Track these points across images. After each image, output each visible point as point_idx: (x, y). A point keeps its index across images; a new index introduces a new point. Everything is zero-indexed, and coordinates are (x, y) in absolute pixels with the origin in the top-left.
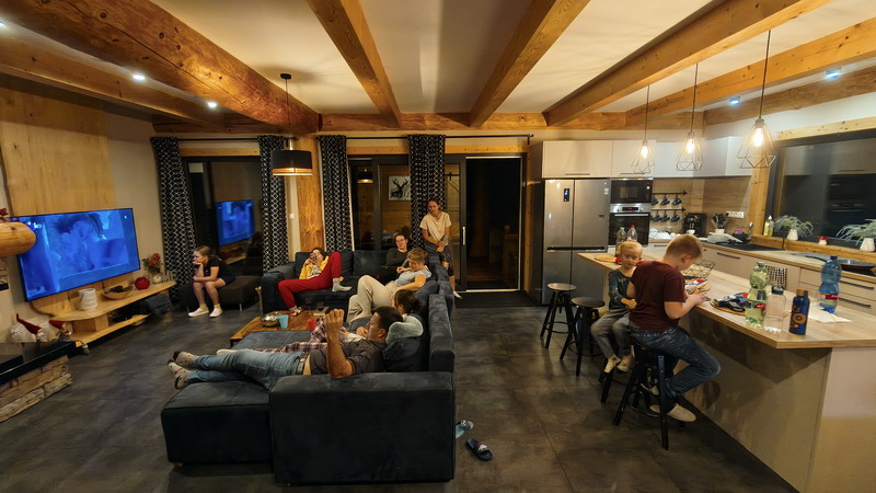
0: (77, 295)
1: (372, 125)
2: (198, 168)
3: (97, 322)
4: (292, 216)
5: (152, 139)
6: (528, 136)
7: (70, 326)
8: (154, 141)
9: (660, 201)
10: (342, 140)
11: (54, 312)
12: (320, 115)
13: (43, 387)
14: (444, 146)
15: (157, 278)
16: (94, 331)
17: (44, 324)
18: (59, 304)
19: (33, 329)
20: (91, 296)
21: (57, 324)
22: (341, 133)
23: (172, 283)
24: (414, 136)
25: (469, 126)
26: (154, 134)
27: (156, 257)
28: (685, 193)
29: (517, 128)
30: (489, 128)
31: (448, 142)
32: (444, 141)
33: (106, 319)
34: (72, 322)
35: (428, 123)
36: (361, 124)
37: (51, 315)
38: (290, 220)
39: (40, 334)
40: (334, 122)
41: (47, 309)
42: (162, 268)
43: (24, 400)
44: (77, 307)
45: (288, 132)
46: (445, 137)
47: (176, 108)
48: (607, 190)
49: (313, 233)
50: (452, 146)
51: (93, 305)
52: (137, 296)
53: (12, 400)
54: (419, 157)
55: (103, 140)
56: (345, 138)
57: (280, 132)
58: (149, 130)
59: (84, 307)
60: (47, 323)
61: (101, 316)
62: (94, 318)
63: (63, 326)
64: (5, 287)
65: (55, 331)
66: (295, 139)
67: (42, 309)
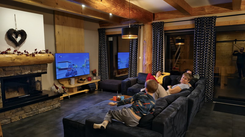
0: (70, 80)
1: (177, 15)
2: (111, 39)
3: (74, 89)
4: (140, 58)
5: (98, 29)
7: (67, 90)
10: (162, 24)
11: (64, 84)
12: (154, 14)
14: (215, 22)
15: (95, 78)
16: (73, 92)
18: (65, 82)
19: (57, 88)
20: (73, 81)
21: (63, 88)
22: (162, 21)
23: (99, 80)
24: (198, 18)
26: (99, 27)
27: (95, 71)
31: (218, 20)
32: (215, 19)
33: (76, 89)
34: (68, 88)
35: (207, 11)
36: (172, 15)
37: (63, 85)
38: (139, 59)
39: (59, 90)
40: (160, 16)
42: (97, 75)
43: (47, 108)
45: (141, 23)
46: (216, 17)
49: (148, 65)
50: (220, 22)
51: (74, 84)
52: (87, 83)
53: (44, 107)
54: (200, 29)
56: (164, 23)
57: (138, 23)
59: (71, 84)
60: (61, 87)
61: (75, 87)
62: (73, 88)
63: (65, 89)
64: (46, 73)
65: (63, 90)
66: (143, 25)
67: (61, 82)
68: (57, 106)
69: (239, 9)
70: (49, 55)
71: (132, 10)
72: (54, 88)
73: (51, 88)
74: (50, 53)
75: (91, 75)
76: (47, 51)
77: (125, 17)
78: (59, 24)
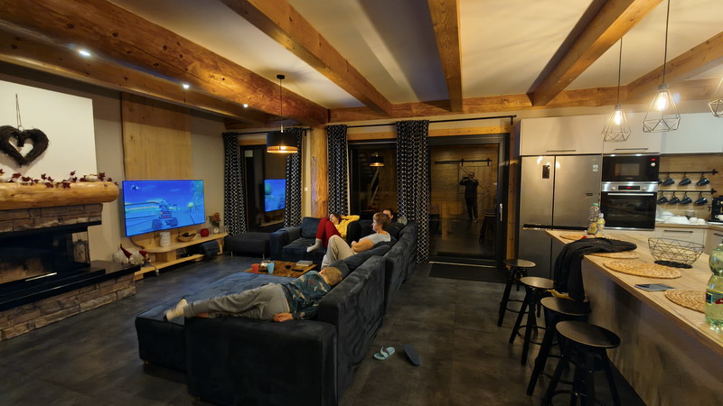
0: (158, 236)
1: (368, 115)
2: (249, 154)
3: (169, 255)
4: (306, 189)
5: (223, 134)
6: (512, 117)
7: (153, 258)
8: (225, 136)
9: (677, 181)
10: (343, 129)
11: (144, 245)
12: (329, 111)
13: (116, 292)
14: (427, 130)
15: (216, 231)
16: (166, 261)
17: (135, 252)
18: (148, 241)
19: (128, 255)
20: (166, 237)
21: (143, 253)
22: (343, 123)
23: (226, 234)
24: (401, 123)
25: (451, 111)
26: (225, 131)
27: (217, 216)
28: (714, 172)
29: (500, 110)
30: (471, 112)
31: (432, 127)
32: (427, 126)
33: (175, 254)
34: (156, 254)
35: (414, 111)
36: (360, 115)
37: (143, 248)
38: (304, 192)
39: (131, 259)
40: (339, 115)
41: (139, 243)
42: (222, 224)
43: (102, 299)
44: (159, 245)
45: (306, 125)
46: (428, 122)
47: (227, 110)
48: (595, 166)
49: (320, 203)
50: (435, 130)
51: (168, 244)
52: (197, 240)
53: (95, 298)
54: (405, 140)
55: (188, 134)
56: (346, 127)
57: (301, 125)
58: (222, 128)
59: (162, 245)
60: (138, 252)
61: (171, 252)
62: (166, 253)
63: (147, 255)
64: (99, 223)
65: (142, 258)
66: (311, 130)
67: (137, 243)
68: (126, 292)
69: (461, 111)
70: (105, 186)
71: (287, 102)
72: (120, 254)
73: (113, 256)
74: (110, 180)
75: (208, 225)
76: (101, 177)
77: (275, 113)
78: (132, 121)
